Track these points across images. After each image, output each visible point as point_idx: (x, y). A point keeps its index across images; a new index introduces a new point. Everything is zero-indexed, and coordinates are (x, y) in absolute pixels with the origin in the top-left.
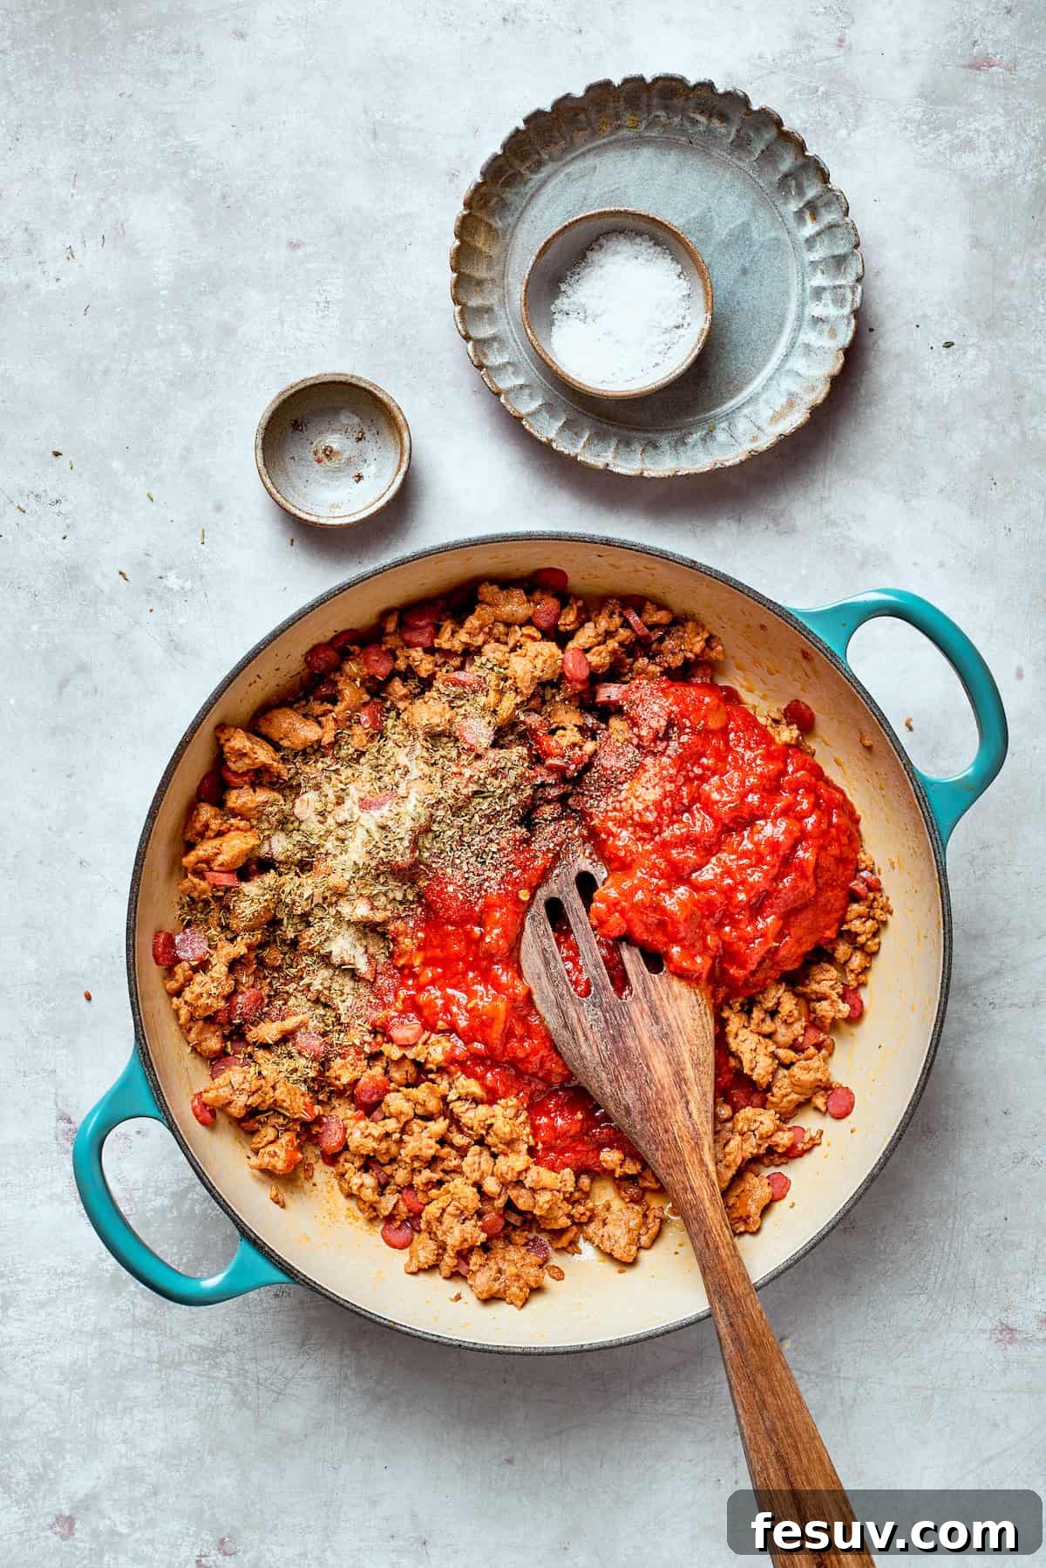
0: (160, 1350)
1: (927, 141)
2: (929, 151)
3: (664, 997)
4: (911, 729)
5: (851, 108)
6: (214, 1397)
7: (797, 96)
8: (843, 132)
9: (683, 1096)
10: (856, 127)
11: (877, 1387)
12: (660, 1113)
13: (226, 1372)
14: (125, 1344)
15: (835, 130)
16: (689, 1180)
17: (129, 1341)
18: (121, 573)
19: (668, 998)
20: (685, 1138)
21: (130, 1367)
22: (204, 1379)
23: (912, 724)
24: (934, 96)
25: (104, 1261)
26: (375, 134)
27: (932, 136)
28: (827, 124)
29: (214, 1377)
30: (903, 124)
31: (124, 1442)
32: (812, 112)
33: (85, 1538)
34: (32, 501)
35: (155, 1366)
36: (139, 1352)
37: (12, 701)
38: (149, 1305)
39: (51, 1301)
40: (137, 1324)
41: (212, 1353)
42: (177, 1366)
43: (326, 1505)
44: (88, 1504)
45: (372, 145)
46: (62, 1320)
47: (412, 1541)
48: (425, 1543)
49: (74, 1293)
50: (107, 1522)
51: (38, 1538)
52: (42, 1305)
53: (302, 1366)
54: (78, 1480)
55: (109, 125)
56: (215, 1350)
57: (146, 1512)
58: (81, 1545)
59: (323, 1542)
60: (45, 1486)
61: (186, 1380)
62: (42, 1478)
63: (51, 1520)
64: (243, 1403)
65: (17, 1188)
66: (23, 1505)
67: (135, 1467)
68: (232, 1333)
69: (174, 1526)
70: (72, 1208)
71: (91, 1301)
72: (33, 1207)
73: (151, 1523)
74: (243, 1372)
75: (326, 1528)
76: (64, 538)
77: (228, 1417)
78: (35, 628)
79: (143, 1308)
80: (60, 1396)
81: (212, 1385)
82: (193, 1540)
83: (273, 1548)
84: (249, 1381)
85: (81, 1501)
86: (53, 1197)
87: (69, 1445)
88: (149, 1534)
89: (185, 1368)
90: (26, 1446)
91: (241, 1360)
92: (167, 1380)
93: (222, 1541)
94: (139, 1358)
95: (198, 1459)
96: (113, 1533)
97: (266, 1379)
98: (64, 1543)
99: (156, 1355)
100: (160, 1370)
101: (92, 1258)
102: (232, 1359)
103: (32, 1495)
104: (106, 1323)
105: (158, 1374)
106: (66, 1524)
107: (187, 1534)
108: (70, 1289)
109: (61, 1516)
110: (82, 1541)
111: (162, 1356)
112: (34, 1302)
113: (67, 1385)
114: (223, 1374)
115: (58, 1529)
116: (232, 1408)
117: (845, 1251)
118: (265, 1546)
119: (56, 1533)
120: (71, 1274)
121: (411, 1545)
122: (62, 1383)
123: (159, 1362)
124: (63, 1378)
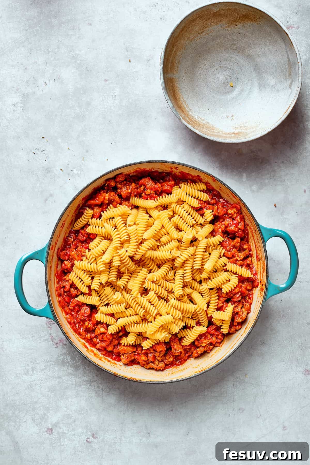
0: (75, 381)
6: (90, 394)
11: (272, 387)
13: (93, 387)
14: (66, 380)
17: (67, 379)
18: (61, 169)
21: (67, 386)
22: (88, 389)
25: (60, 357)
26: (127, 50)
29: (90, 389)
31: (66, 407)
33: (56, 434)
34: (37, 151)
35: (74, 386)
36: (70, 382)
37: (32, 205)
38: (72, 369)
39: (45, 369)
40: (69, 375)
41: (90, 382)
42: (80, 386)
43: (122, 424)
44: (56, 425)
45: (126, 53)
46: (48, 374)
47: (145, 433)
48: (149, 434)
49: (51, 366)
50: (62, 430)
51: (43, 435)
52: (43, 370)
53: (115, 385)
54: (54, 418)
55: (55, 49)
56: (91, 381)
57: (72, 427)
58: (54, 436)
59: (121, 434)
60: (44, 420)
61: (83, 390)
62: (44, 418)
63: (46, 430)
64: (98, 396)
65: (36, 338)
66: (38, 426)
67: (69, 414)
68: (95, 376)
69: (80, 430)
70: (51, 343)
71: (56, 368)
72: (40, 343)
73: (74, 430)
74: (98, 387)
75: (122, 430)
76: (46, 160)
77: (94, 400)
78: (38, 185)
79: (71, 370)
80: (48, 395)
81: (90, 391)
82: (85, 434)
83: (107, 436)
84: (100, 390)
85: (54, 424)
86: (45, 340)
87: (51, 409)
88: (73, 433)
89: (82, 386)
90: (39, 409)
91: (98, 384)
92: (77, 390)
93: (93, 435)
94: (70, 384)
95: (86, 412)
96: (63, 433)
97: (105, 389)
98: (50, 436)
99: (74, 383)
100: (75, 387)
101: (56, 356)
102: (95, 383)
103: (41, 423)
104: (61, 374)
105: (75, 388)
106: (50, 430)
107: (84, 433)
108: (50, 365)
109: (49, 428)
110: (55, 435)
111: (76, 383)
112: (41, 369)
113: (50, 392)
114: (93, 388)
115: (48, 432)
116: (95, 397)
117: (262, 350)
118: (105, 436)
119: (47, 433)
120: (51, 361)
121: (145, 434)
122: (49, 391)
123: (75, 385)
124: (49, 390)
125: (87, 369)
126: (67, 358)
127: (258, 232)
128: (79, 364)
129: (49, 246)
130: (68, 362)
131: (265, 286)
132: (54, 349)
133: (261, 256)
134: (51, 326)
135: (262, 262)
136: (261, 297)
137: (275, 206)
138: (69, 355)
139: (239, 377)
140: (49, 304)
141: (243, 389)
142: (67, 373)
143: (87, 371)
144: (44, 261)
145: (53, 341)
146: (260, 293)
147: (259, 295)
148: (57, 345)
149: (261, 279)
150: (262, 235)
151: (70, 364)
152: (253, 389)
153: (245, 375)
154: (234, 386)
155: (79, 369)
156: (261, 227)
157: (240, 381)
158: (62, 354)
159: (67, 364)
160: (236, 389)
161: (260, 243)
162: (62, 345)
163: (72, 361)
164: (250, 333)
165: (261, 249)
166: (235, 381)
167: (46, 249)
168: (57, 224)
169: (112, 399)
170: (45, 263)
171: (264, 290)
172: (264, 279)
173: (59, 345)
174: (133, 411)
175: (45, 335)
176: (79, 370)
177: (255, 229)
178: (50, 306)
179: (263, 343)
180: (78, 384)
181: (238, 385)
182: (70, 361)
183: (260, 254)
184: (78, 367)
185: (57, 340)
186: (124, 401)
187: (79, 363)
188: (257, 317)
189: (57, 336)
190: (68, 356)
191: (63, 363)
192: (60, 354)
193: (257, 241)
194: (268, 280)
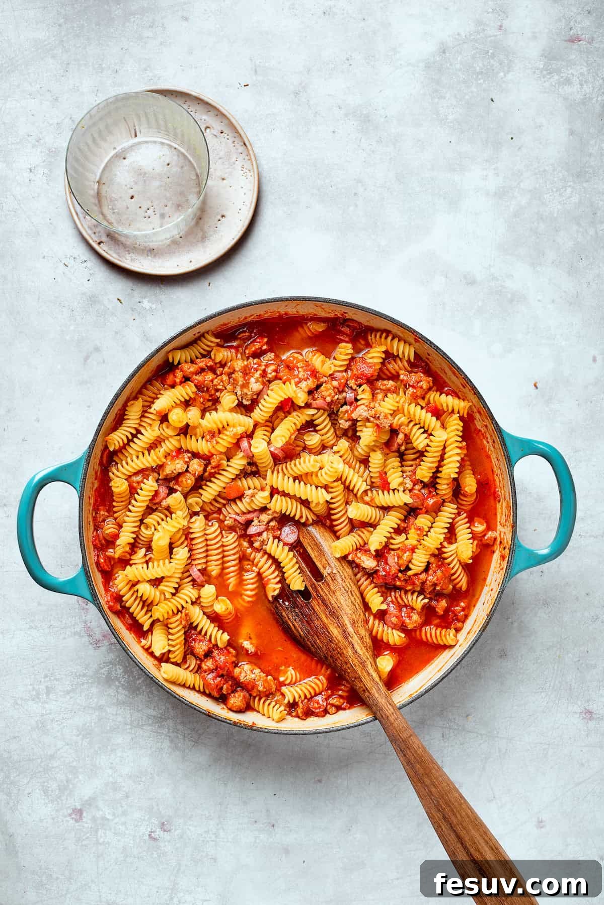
0: (131, 717)
1: (546, 79)
2: (547, 84)
3: (327, 593)
4: (537, 388)
5: (506, 62)
6: (160, 744)
7: (478, 56)
8: (502, 74)
9: (350, 643)
10: (509, 71)
11: (518, 742)
12: (341, 655)
13: (167, 730)
14: (113, 714)
15: (498, 73)
16: (364, 685)
17: (115, 713)
18: (118, 299)
19: (330, 594)
20: (357, 665)
21: (115, 727)
22: (155, 734)
23: (537, 385)
24: (549, 55)
25: (102, 669)
26: (256, 71)
27: (548, 77)
28: (493, 70)
29: (160, 733)
30: (533, 70)
31: (111, 768)
32: (486, 63)
33: (89, 821)
34: (72, 261)
35: (129, 727)
36: (120, 719)
37: (59, 367)
38: (127, 693)
39: (73, 690)
40: (120, 703)
41: (161, 720)
42: (140, 726)
43: (220, 804)
44: (90, 802)
45: (254, 78)
46: (78, 701)
47: (266, 824)
48: (273, 826)
49: (85, 686)
50: (101, 813)
51: (63, 821)
52: (68, 692)
53: (208, 727)
54: (86, 789)
55: (115, 64)
56: (161, 718)
57: (122, 807)
58: (86, 825)
59: (218, 825)
60: (67, 792)
61: (145, 735)
62: (65, 788)
63: (70, 811)
64: (176, 748)
65: (56, 629)
66: (55, 803)
67: (116, 783)
68: (170, 710)
69: (137, 815)
70: (86, 639)
71: (94, 690)
72: (64, 638)
73: (124, 813)
74: (176, 730)
75: (219, 817)
76: (89, 280)
77: (168, 755)
78: (72, 328)
79: (123, 694)
80: (76, 742)
81: (160, 737)
82: (147, 823)
83: (190, 828)
84: (179, 736)
85: (87, 801)
86: (75, 633)
87: (80, 770)
88: (123, 819)
89: (144, 728)
90: (57, 770)
91: (175, 724)
92: (135, 734)
93: (163, 824)
94: (120, 722)
95: (151, 778)
96: (104, 818)
97: (189, 734)
98: (77, 824)
99: (129, 721)
100: (131, 729)
101: (96, 666)
102: (170, 723)
103: (59, 797)
104: (102, 702)
105: (130, 731)
106: (78, 813)
107: (144, 820)
108: (83, 684)
109: (76, 809)
110: (87, 823)
111: (132, 722)
112: (64, 692)
113: (81, 736)
114: (165, 731)
115: (73, 816)
116: (170, 750)
117: (501, 668)
118: (187, 827)
119: (72, 818)
120: (84, 675)
121: (266, 827)
122: (78, 736)
123: (131, 724)
124: (78, 733)
125: (155, 692)
126: (116, 670)
127: (498, 445)
128: (139, 684)
129: (89, 456)
130: (117, 679)
131: (508, 551)
132: (91, 651)
133: (502, 492)
134: (87, 607)
135: (504, 504)
136: (501, 571)
137: (535, 386)
138: (121, 665)
139: (454, 719)
140: (85, 570)
141: (461, 744)
142: (115, 701)
143: (156, 698)
144: (78, 485)
145: (90, 636)
146: (498, 565)
147: (498, 568)
148: (96, 644)
149: (502, 536)
150: (507, 451)
151: (122, 683)
152: (481, 744)
153: (467, 716)
154: (443, 737)
155: (140, 694)
156: (505, 436)
157: (456, 727)
158: (107, 663)
159: (117, 683)
160: (447, 744)
161: (502, 466)
162: (107, 644)
163: (126, 676)
164: (477, 641)
165: (503, 479)
166: (446, 728)
167: (83, 462)
168: (105, 413)
169: (201, 756)
170: (79, 489)
171: (507, 559)
172: (508, 537)
173: (101, 645)
174: (244, 779)
175: (76, 624)
176: (140, 696)
177: (494, 437)
178: (86, 574)
179: (503, 655)
180: (135, 723)
181: (452, 734)
182: (123, 677)
183: (500, 488)
184: (138, 689)
185: (98, 635)
186: (226, 759)
187: (140, 681)
188: (491, 611)
189: (98, 627)
190: (118, 667)
191: (109, 680)
192: (104, 663)
193: (497, 462)
194: (516, 540)
